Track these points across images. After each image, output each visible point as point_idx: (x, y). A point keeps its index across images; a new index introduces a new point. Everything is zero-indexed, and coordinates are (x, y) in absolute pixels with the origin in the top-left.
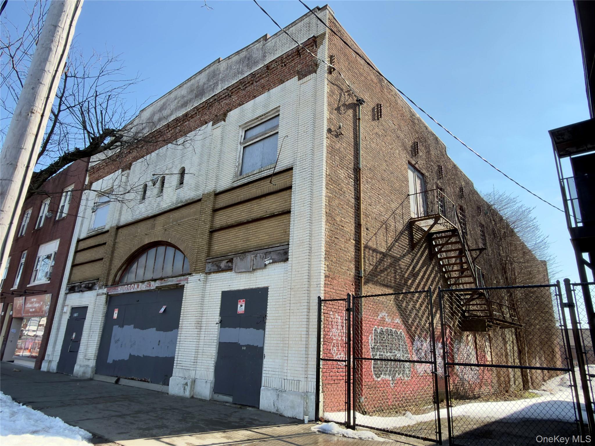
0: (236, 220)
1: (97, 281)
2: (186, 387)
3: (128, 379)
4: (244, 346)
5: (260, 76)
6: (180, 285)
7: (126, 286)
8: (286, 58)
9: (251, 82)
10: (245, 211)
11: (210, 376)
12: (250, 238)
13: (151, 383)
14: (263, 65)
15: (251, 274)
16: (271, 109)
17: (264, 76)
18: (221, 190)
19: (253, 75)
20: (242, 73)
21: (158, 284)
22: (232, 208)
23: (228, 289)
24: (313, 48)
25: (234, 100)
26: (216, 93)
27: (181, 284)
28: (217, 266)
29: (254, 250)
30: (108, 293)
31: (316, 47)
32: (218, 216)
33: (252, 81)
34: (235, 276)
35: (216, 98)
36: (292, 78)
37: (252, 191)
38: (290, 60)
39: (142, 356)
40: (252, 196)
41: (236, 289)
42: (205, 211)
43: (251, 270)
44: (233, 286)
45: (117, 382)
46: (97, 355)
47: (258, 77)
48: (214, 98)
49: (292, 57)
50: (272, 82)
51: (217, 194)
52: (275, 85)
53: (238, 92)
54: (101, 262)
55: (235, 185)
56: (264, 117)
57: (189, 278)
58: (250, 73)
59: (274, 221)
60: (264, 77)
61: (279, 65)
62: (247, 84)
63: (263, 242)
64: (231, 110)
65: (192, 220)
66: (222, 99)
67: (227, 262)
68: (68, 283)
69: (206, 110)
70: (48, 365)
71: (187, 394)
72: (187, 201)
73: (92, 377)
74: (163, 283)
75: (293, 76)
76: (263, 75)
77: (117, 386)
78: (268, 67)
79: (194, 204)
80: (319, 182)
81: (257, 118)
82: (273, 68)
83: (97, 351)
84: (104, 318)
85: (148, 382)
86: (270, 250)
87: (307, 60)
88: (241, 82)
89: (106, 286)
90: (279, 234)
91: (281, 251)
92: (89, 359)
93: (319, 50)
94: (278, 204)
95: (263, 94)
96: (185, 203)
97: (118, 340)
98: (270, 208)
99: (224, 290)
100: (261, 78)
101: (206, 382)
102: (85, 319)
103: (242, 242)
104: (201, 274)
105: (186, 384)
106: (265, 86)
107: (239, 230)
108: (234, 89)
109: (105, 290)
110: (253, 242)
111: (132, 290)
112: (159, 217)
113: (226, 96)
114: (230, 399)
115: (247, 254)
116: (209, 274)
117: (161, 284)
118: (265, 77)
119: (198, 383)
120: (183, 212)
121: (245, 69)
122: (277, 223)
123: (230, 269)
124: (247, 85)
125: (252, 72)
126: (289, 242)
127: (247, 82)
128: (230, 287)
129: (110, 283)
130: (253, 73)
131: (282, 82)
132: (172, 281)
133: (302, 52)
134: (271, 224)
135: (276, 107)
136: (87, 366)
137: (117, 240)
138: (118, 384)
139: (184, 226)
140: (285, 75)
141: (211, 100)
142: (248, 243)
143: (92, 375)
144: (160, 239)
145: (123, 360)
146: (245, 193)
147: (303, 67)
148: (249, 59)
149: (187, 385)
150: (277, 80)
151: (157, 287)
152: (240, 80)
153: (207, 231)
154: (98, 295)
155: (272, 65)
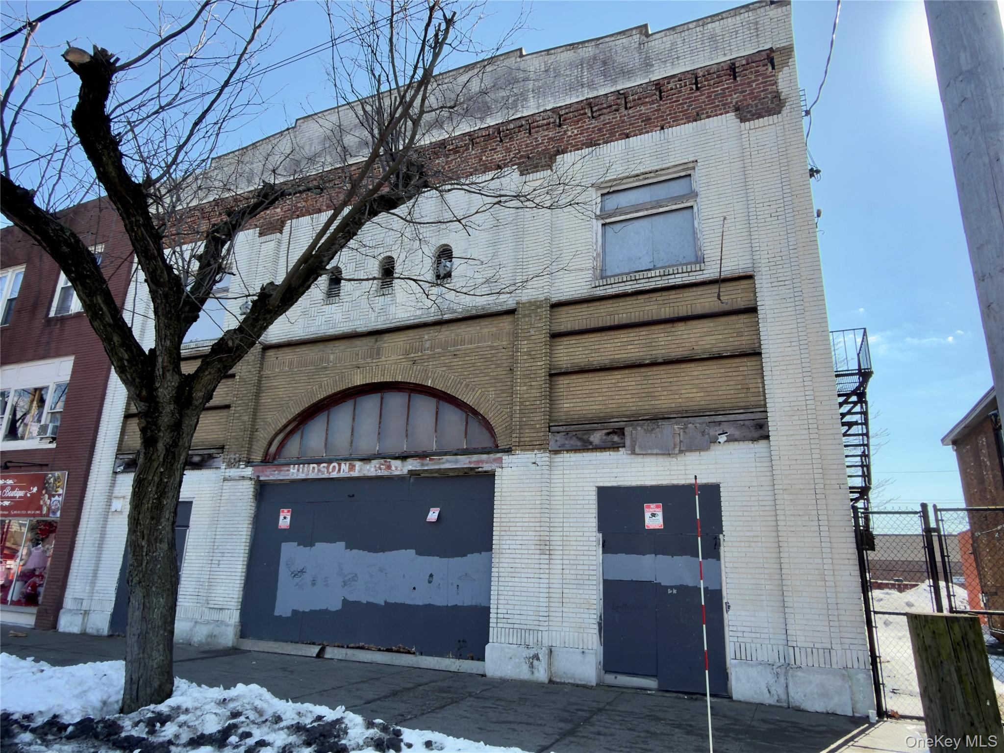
0: (612, 357)
1: (220, 451)
2: (536, 662)
3: (348, 647)
4: (672, 587)
5: (639, 99)
6: (480, 469)
7: (315, 465)
8: (704, 76)
9: (614, 107)
10: (636, 343)
11: (592, 641)
12: (657, 394)
13: (421, 654)
14: (647, 80)
15: (670, 459)
16: (673, 164)
17: (647, 100)
18: (561, 298)
19: (622, 95)
20: (591, 86)
21: (412, 465)
22: (599, 335)
23: (615, 484)
24: (767, 69)
25: (569, 133)
26: (524, 115)
27: (484, 469)
28: (580, 439)
29: (680, 415)
30: (258, 477)
31: (773, 68)
32: (562, 347)
33: (617, 104)
34: (629, 461)
35: (524, 123)
36: (721, 114)
37: (647, 308)
38: (712, 82)
39: (383, 604)
40: (647, 318)
41: (634, 484)
42: (528, 334)
43: (677, 452)
44: (626, 479)
45: (320, 655)
46: (240, 600)
47: (634, 100)
48: (518, 123)
49: (718, 77)
50: (671, 114)
51: (556, 306)
52: (677, 122)
53: (581, 119)
54: (224, 413)
55: (600, 292)
56: (652, 175)
57: (504, 458)
58: (613, 90)
59: (715, 367)
60: (647, 103)
61: (686, 86)
62: (604, 108)
63: (691, 404)
64: (564, 152)
65: (488, 349)
66: (538, 127)
67: (608, 434)
68: (118, 450)
69: (495, 142)
70: (83, 619)
71: (541, 675)
72: (468, 311)
73: (235, 645)
74: (427, 465)
75: (722, 111)
76: (646, 98)
77: (319, 662)
78: (658, 85)
79: (490, 319)
80: (816, 308)
81: (638, 175)
82: (672, 89)
83: (241, 593)
84: (250, 526)
85: (414, 653)
86: (720, 418)
87: (755, 89)
88: (589, 103)
89: (249, 463)
90: (732, 392)
91: (747, 423)
92: (221, 609)
93: (781, 76)
94: (720, 337)
95: (647, 132)
96: (464, 315)
97: (302, 571)
98: (701, 343)
99: (601, 484)
100: (640, 102)
101: (583, 652)
102: (188, 526)
103: (637, 400)
104: (536, 452)
105: (536, 657)
106: (650, 119)
107: (623, 376)
108: (570, 112)
109: (249, 471)
110: (665, 402)
111: (334, 475)
112: (387, 335)
113: (549, 124)
114: (651, 683)
115: (660, 422)
116: (555, 454)
117: (423, 465)
118: (649, 102)
119: (559, 655)
120: (459, 331)
121: (600, 80)
122: (723, 371)
123: (615, 447)
124: (605, 111)
125: (619, 88)
126: (765, 406)
127: (605, 106)
128: (617, 479)
129: (257, 457)
130: (621, 92)
131: (697, 118)
132: (456, 462)
133: (742, 71)
134: (708, 372)
135: (686, 161)
136: (219, 623)
137: (267, 372)
138: (320, 657)
139: (467, 358)
140: (701, 106)
141: (512, 126)
142: (653, 402)
143: (235, 640)
144: (400, 379)
145: (326, 611)
146: (631, 310)
147: (746, 100)
148: (604, 63)
149: (538, 659)
150: (680, 112)
151: (410, 471)
152: (587, 99)
153: (543, 373)
154: (225, 480)
155: (668, 83)
